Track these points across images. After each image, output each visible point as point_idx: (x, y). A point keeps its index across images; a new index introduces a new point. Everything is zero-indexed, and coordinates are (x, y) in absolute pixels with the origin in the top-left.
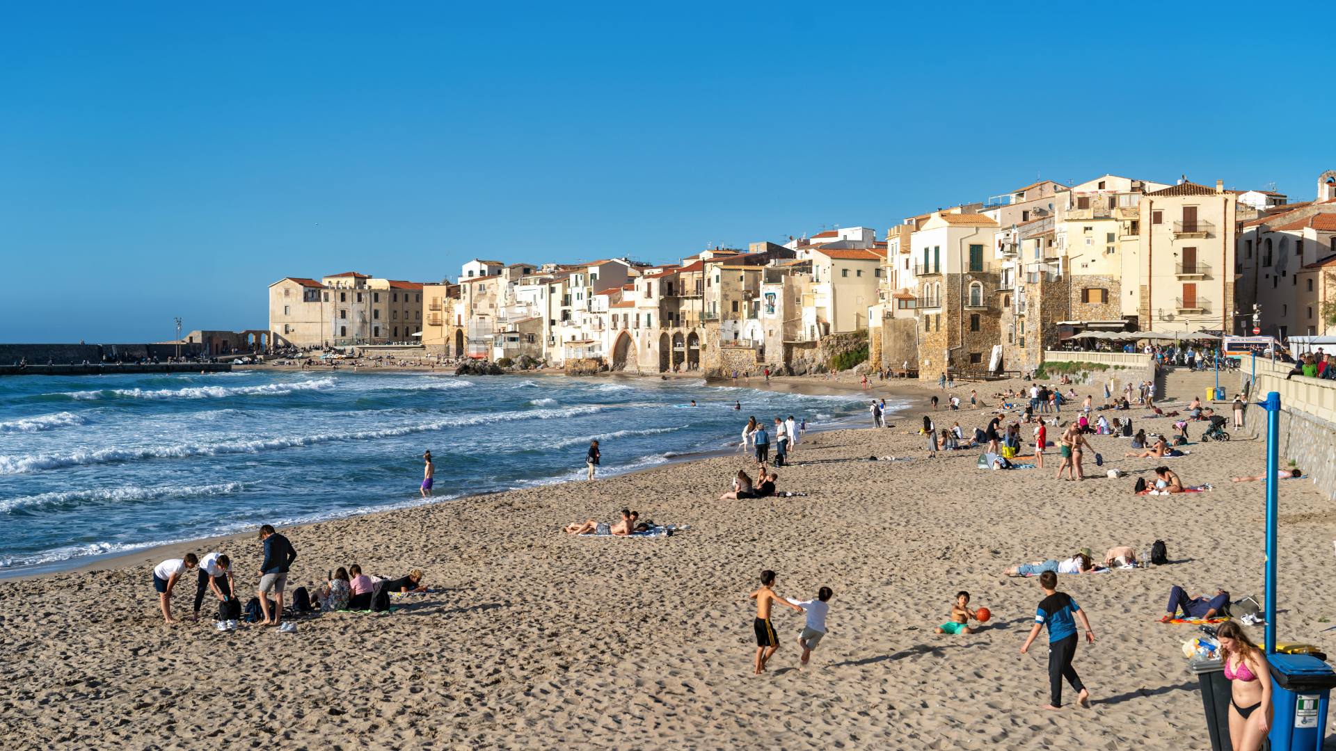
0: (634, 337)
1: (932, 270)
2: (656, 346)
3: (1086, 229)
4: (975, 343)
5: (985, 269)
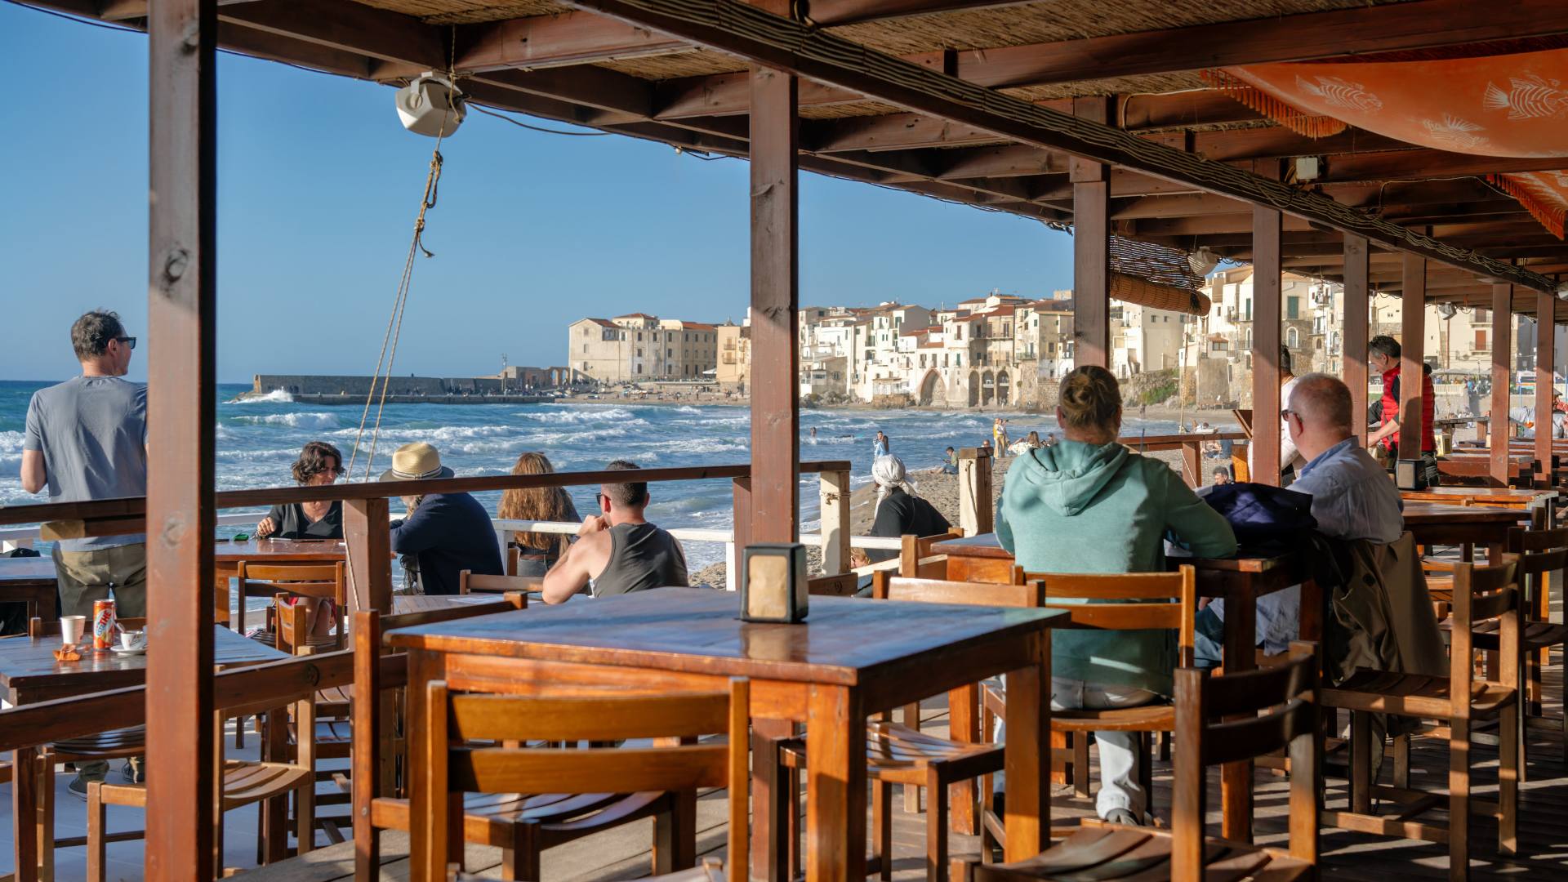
0: (943, 375)
2: (966, 383)
5: (1301, 317)
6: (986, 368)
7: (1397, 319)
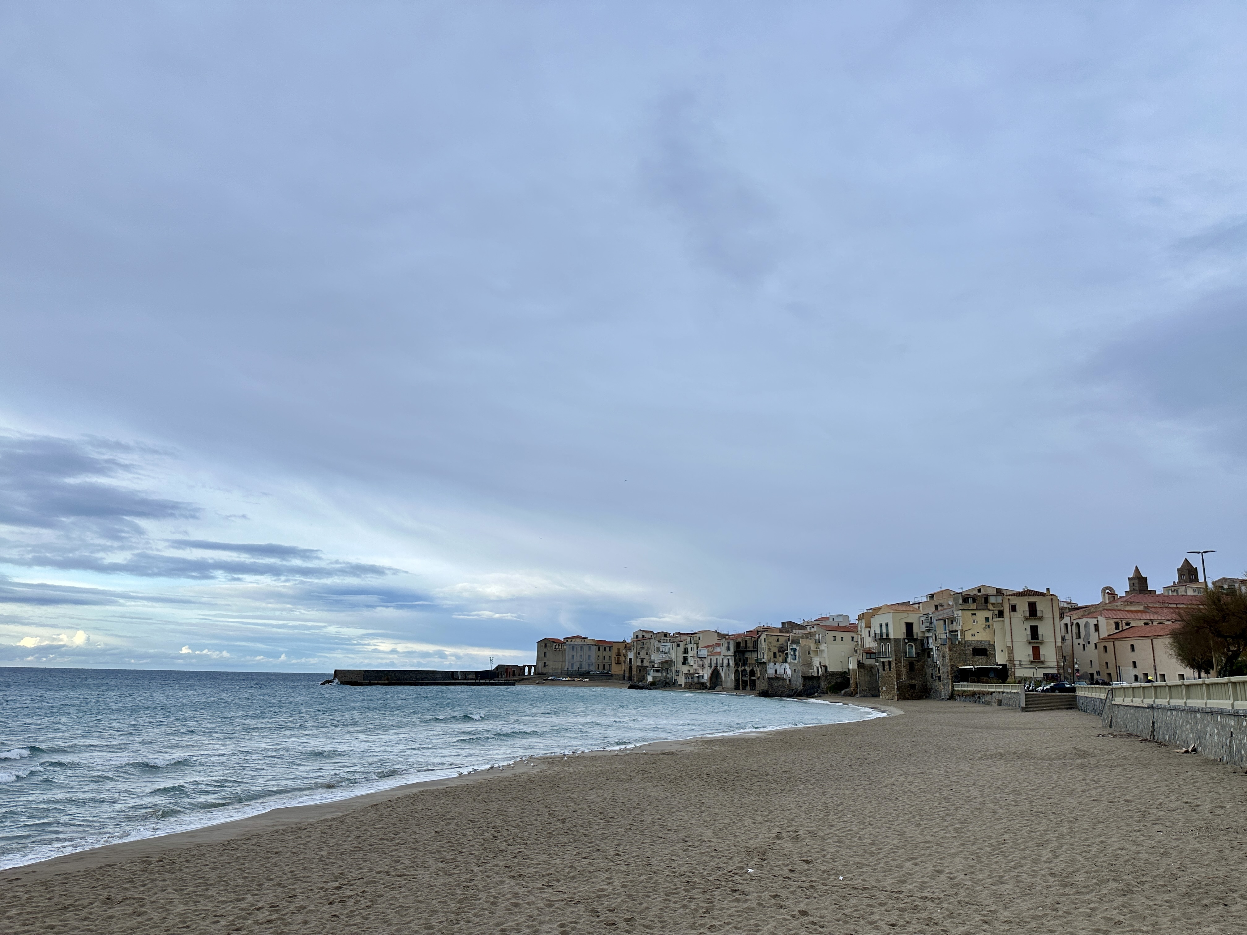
0: (721, 671)
1: (884, 637)
2: (733, 677)
3: (973, 614)
4: (912, 679)
5: (915, 637)
6: (743, 668)
7: (978, 638)
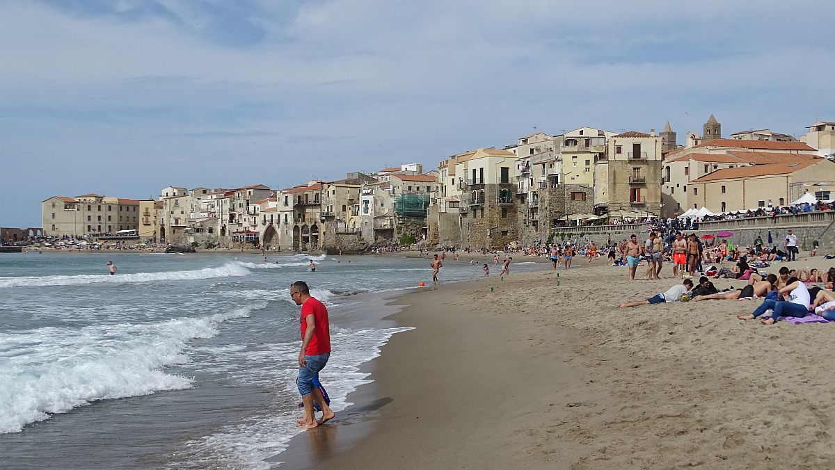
0: (277, 229)
1: (478, 182)
2: (291, 233)
3: (574, 157)
4: (504, 225)
5: (510, 182)
6: (304, 223)
7: (578, 181)
